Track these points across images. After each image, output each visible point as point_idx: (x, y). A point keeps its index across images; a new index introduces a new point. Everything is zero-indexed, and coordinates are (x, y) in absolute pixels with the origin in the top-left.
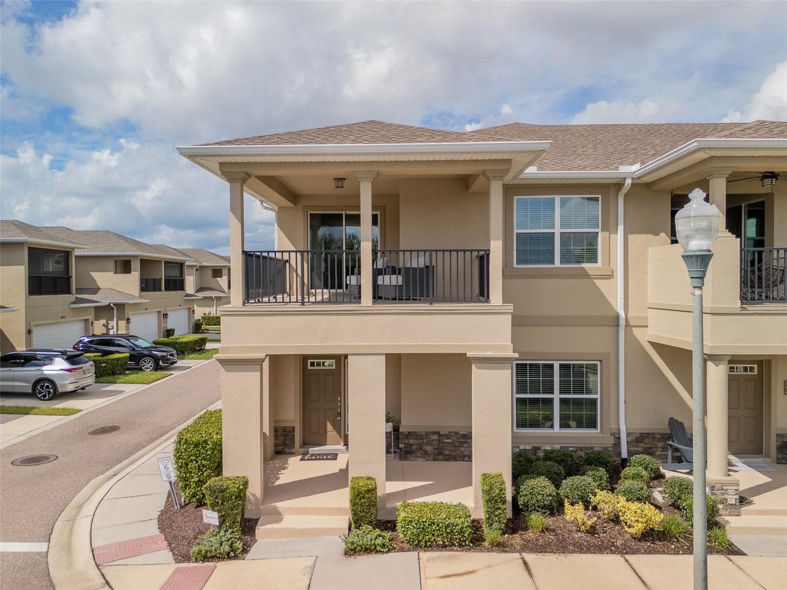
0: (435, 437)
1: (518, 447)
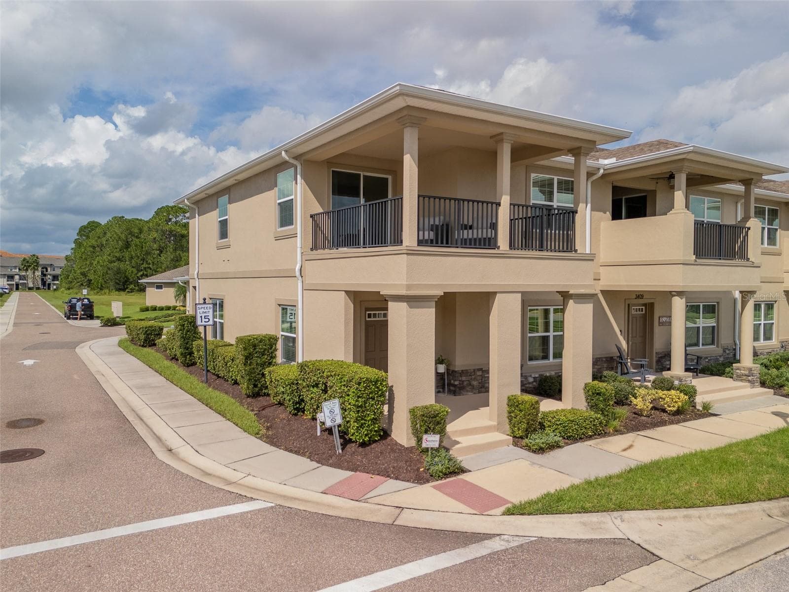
0: (479, 373)
1: (531, 376)
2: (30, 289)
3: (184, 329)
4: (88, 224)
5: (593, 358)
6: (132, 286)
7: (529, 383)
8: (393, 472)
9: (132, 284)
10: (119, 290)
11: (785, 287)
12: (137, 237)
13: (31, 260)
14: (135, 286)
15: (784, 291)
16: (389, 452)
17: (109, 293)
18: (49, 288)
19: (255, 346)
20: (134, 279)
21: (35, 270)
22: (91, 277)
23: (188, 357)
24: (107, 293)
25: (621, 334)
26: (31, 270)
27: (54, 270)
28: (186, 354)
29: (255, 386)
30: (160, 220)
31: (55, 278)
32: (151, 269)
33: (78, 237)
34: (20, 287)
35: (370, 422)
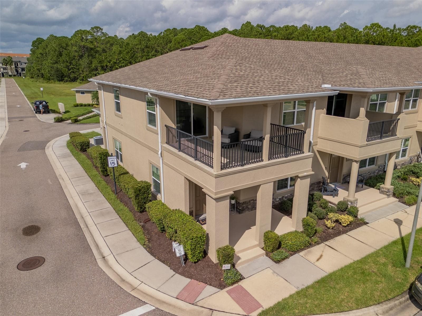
1: (278, 198)
2: (10, 76)
3: (102, 159)
4: (37, 39)
5: (310, 184)
6: (66, 78)
7: (277, 201)
8: (208, 281)
9: (66, 77)
10: (59, 81)
11: (417, 129)
12: (65, 49)
13: (8, 60)
14: (68, 78)
15: (416, 131)
16: (207, 267)
17: (54, 82)
18: (20, 76)
19: (140, 190)
20: (67, 74)
21: (11, 65)
22: (43, 72)
23: (105, 172)
24: (53, 82)
25: (326, 170)
26: (9, 65)
27: (21, 64)
28: (104, 171)
29: (141, 208)
30: (77, 40)
31: (23, 69)
32: (75, 68)
33: (32, 48)
34: (4, 74)
35: (198, 254)
